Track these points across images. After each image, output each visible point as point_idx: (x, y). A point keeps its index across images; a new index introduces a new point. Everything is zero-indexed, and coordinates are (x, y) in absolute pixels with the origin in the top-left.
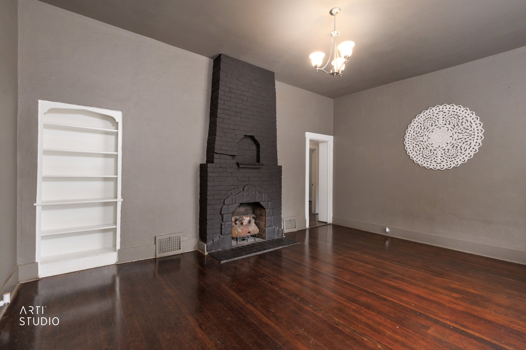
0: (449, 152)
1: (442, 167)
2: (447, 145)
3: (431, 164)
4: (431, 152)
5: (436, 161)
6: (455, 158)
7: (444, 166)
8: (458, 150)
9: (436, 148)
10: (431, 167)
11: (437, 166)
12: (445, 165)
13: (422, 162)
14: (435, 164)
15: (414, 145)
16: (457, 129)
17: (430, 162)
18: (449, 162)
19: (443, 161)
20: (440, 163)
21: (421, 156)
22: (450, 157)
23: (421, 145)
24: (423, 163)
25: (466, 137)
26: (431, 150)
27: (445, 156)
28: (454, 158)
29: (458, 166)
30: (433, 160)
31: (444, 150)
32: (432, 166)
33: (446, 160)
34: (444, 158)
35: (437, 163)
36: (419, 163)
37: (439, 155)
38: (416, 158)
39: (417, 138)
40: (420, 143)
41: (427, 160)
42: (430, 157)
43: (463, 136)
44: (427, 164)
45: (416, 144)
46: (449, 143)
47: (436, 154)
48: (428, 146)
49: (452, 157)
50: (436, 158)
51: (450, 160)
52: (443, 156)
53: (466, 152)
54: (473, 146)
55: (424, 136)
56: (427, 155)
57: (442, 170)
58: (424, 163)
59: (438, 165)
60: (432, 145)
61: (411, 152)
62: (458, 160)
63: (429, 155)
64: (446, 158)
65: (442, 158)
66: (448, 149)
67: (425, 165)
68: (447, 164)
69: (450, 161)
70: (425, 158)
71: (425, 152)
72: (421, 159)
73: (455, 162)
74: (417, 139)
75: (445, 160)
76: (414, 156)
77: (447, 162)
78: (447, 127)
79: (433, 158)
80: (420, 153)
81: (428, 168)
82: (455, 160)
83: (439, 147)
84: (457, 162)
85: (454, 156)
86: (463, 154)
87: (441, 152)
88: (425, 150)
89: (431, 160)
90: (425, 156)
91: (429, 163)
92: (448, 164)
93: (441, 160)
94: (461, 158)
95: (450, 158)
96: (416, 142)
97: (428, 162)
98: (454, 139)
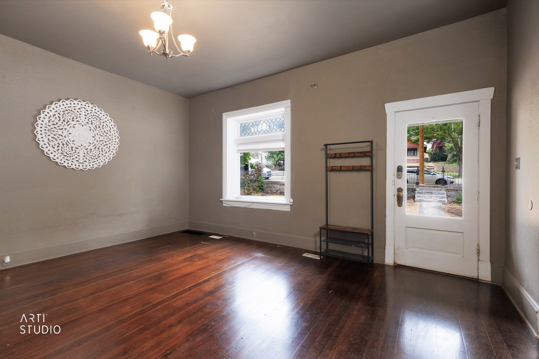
0: (91, 152)
1: (85, 167)
2: (89, 145)
3: (72, 163)
4: (72, 150)
5: (78, 160)
6: (98, 159)
7: (86, 166)
8: (100, 151)
9: (78, 146)
10: (73, 167)
11: (79, 166)
12: (88, 165)
13: (61, 160)
14: (77, 163)
15: (50, 137)
16: (99, 131)
17: (72, 161)
18: (91, 162)
19: (86, 161)
20: (83, 163)
21: (60, 152)
22: (93, 157)
23: (60, 139)
24: (62, 162)
25: (106, 140)
26: (72, 147)
27: (87, 156)
28: (96, 158)
29: (100, 167)
30: (75, 159)
31: (87, 149)
32: (74, 165)
33: (89, 160)
34: (86, 158)
35: (80, 163)
36: (58, 161)
37: (81, 154)
38: (53, 154)
39: (54, 129)
40: (58, 137)
41: (68, 158)
42: (71, 155)
43: (104, 139)
44: (68, 163)
45: (53, 138)
46: (91, 143)
47: (79, 153)
48: (68, 142)
49: (94, 158)
50: (78, 157)
51: (92, 160)
52: (86, 156)
53: (106, 154)
54: (112, 150)
55: (64, 129)
56: (68, 153)
57: (85, 170)
58: (65, 162)
59: (81, 165)
60: (73, 143)
61: (46, 146)
62: (100, 161)
63: (71, 153)
64: (88, 158)
65: (85, 157)
66: (91, 149)
67: (65, 164)
68: (89, 164)
69: (93, 162)
70: (65, 156)
71: (65, 148)
72: (60, 156)
73: (97, 162)
74: (54, 131)
75: (87, 160)
76: (50, 152)
77: (90, 163)
78: (89, 127)
79: (75, 156)
80: (58, 150)
81: (69, 168)
82: (97, 160)
83: (82, 145)
84: (99, 163)
85: (96, 157)
86: (104, 156)
87: (84, 151)
88: (65, 147)
89: (73, 159)
90: (65, 154)
91: (70, 163)
92: (91, 164)
93: (83, 159)
94: (102, 160)
95: (92, 159)
96: (52, 134)
97: (69, 160)
98: (96, 140)
